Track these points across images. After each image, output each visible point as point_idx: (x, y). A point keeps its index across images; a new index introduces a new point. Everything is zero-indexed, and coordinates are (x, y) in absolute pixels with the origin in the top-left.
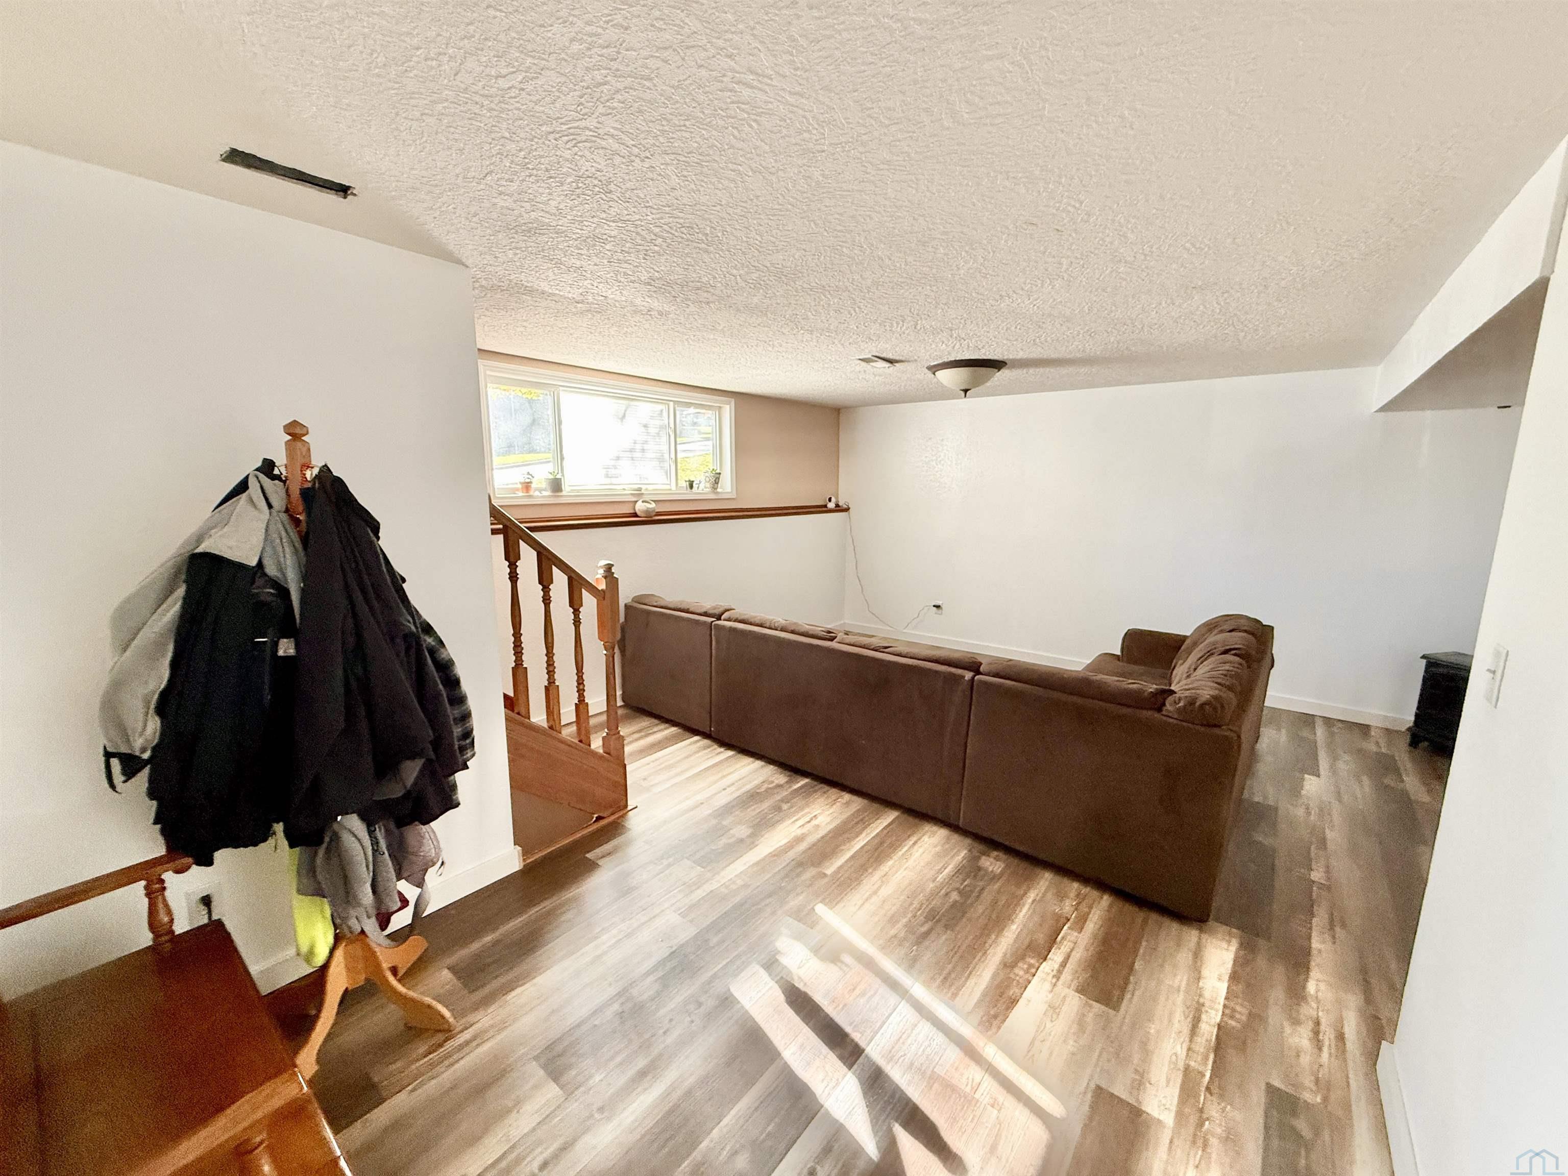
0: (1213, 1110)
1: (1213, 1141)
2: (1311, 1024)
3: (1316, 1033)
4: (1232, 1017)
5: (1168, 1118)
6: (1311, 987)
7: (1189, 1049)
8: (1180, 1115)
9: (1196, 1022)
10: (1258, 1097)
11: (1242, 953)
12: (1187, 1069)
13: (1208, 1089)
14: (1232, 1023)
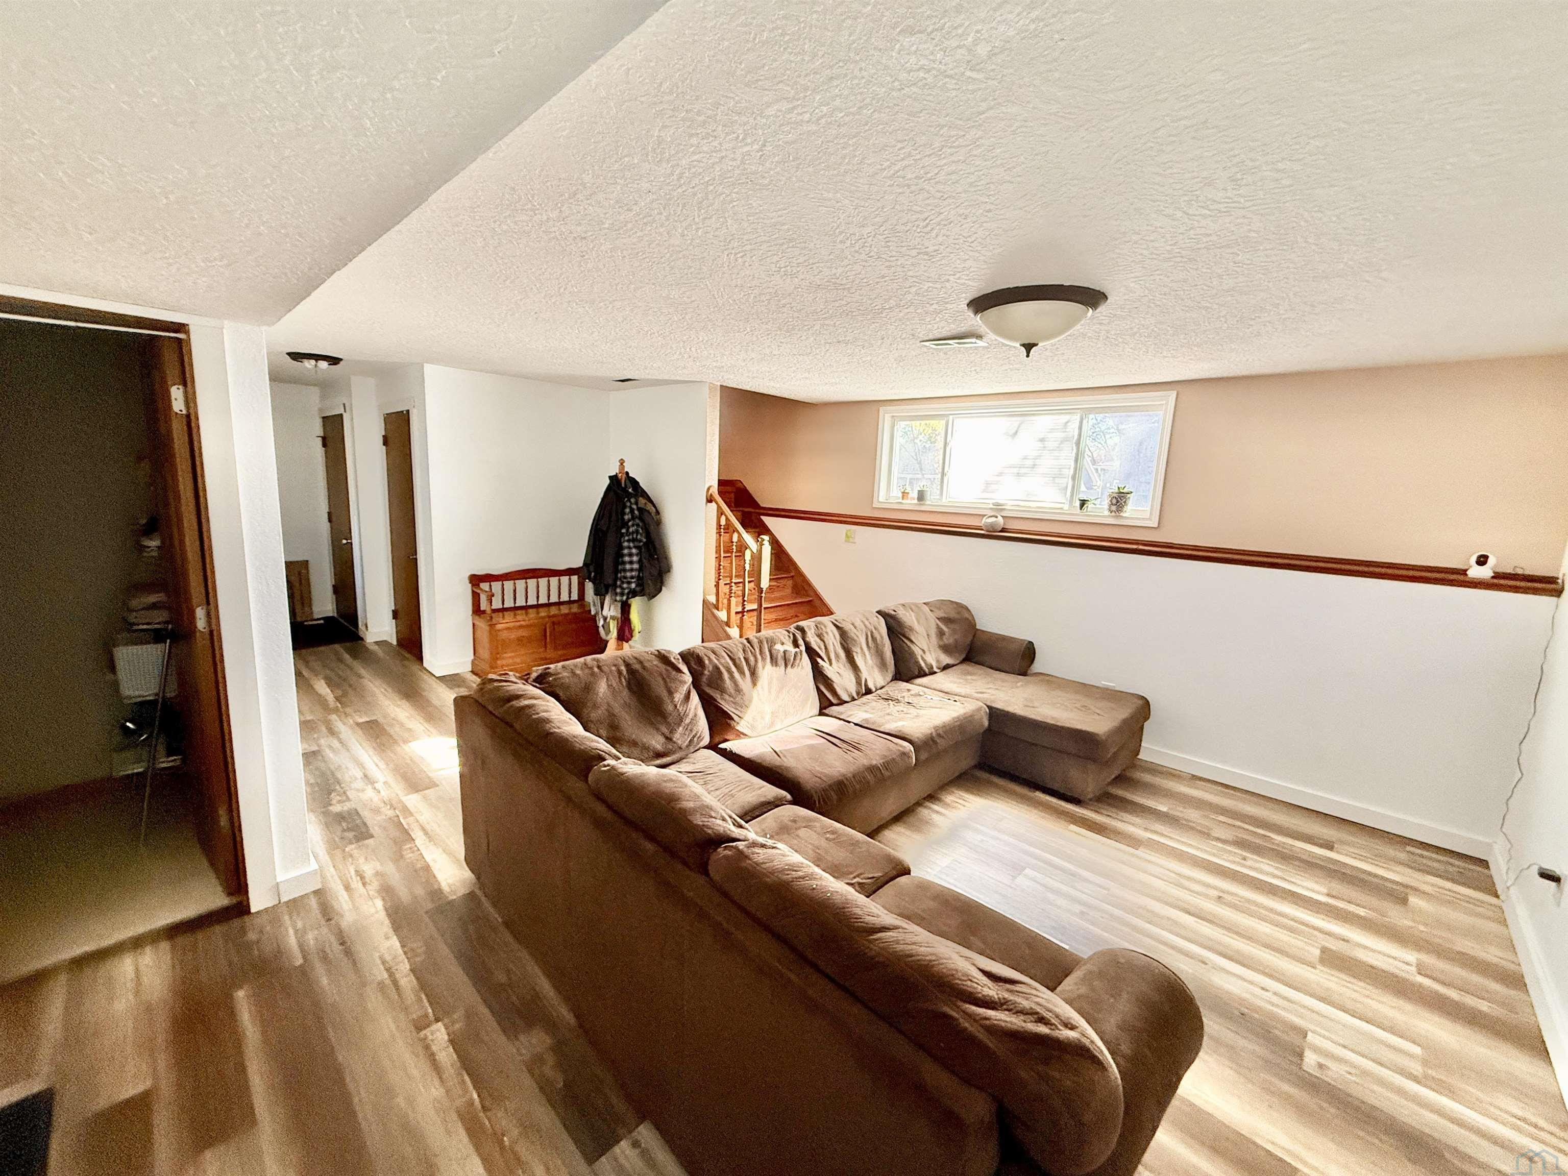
0: (390, 813)
1: (383, 805)
2: (367, 880)
3: (362, 878)
4: (411, 848)
5: (404, 799)
6: (379, 903)
7: (418, 821)
8: (400, 801)
9: (426, 833)
10: (375, 830)
11: (436, 887)
12: (411, 814)
13: (398, 816)
14: (408, 846)
